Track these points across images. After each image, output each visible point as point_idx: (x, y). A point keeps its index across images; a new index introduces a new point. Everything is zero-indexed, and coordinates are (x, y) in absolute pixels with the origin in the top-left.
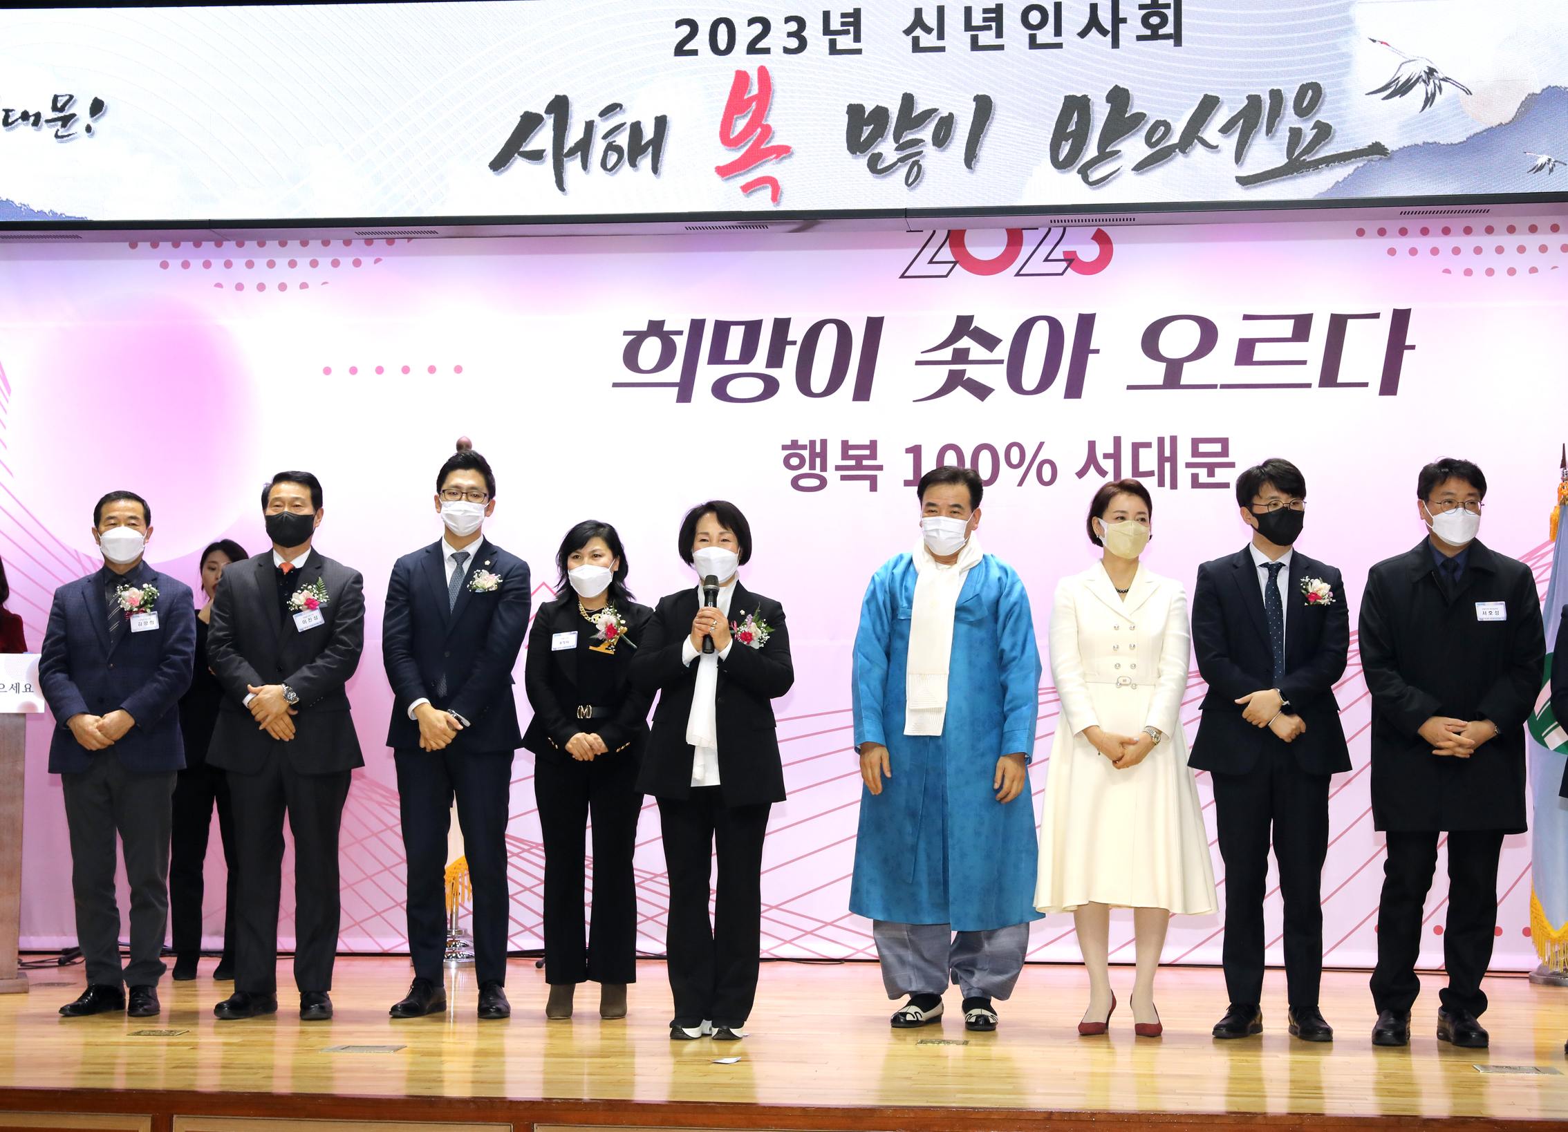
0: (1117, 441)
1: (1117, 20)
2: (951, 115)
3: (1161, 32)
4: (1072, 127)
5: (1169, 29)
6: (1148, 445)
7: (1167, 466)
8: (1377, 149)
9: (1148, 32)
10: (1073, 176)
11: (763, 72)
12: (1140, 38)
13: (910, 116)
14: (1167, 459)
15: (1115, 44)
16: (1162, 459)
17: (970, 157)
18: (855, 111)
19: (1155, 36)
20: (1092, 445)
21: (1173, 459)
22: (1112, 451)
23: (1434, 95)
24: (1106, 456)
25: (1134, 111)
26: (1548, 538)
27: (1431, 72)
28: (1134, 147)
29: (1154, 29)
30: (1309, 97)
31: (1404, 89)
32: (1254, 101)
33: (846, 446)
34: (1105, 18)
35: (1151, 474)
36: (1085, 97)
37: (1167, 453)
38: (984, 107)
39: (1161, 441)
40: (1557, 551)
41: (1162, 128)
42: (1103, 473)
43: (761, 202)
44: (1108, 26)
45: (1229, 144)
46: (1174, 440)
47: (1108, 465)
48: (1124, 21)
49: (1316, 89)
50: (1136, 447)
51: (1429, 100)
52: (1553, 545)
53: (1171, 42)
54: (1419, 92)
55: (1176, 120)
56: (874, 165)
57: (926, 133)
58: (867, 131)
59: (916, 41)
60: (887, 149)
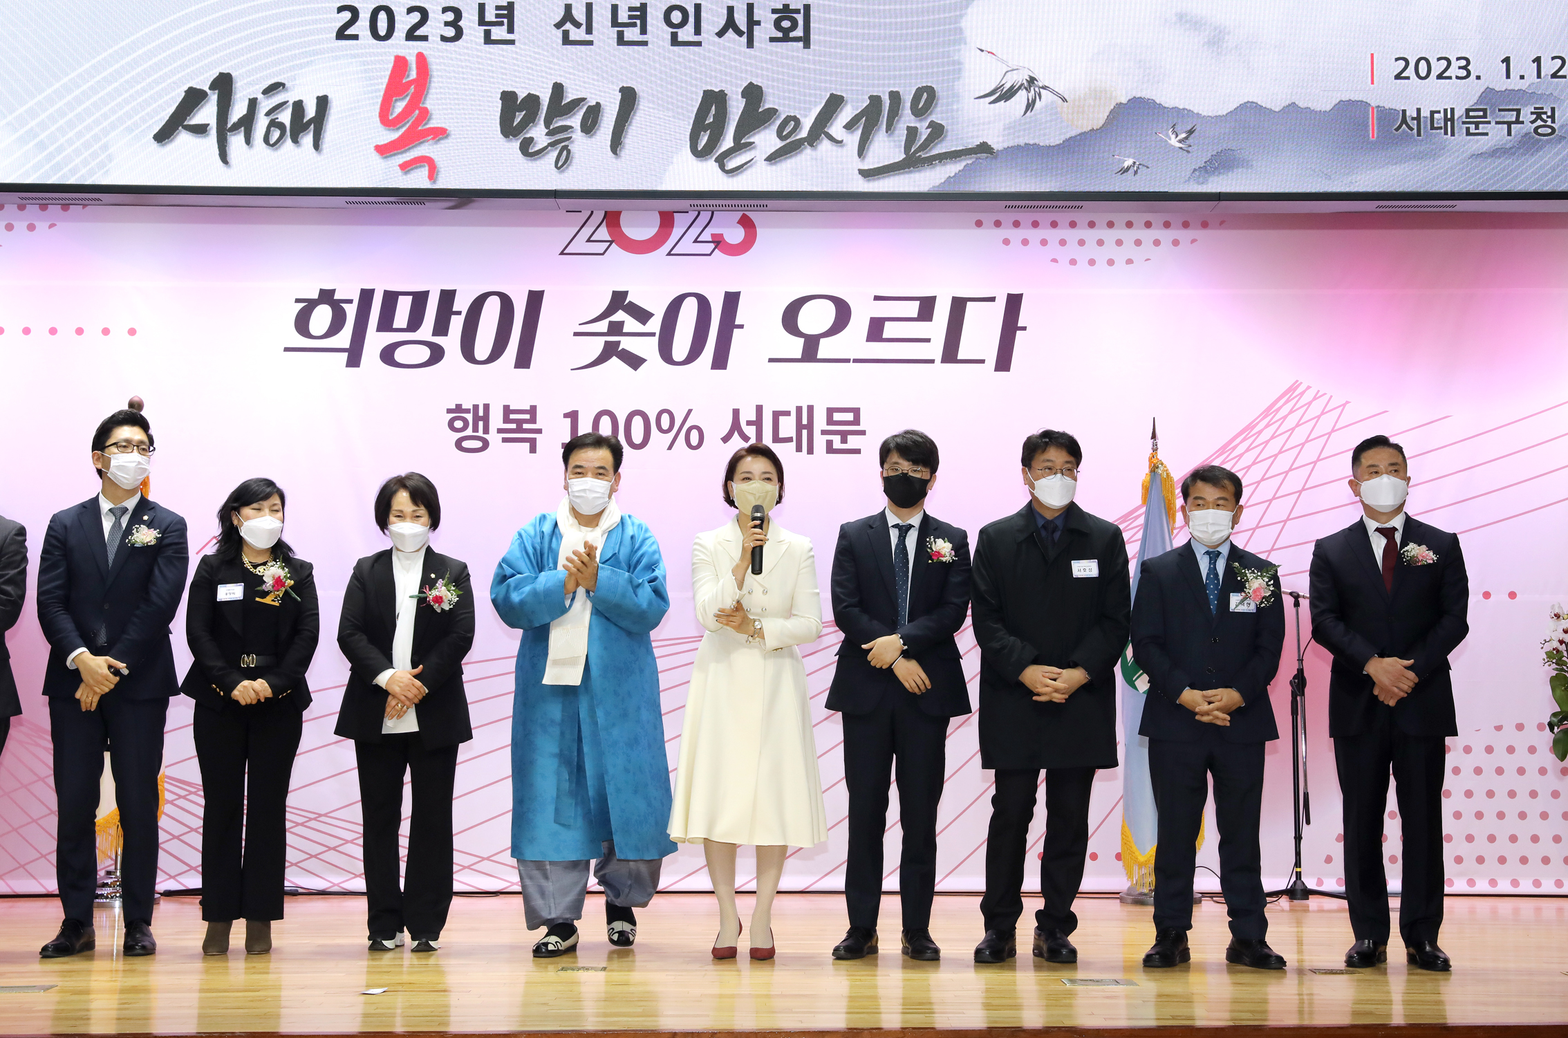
0: (759, 409)
1: (752, 23)
2: (598, 104)
3: (792, 34)
4: (710, 120)
5: (799, 32)
6: (788, 413)
7: (805, 432)
8: (984, 148)
9: (780, 35)
10: (711, 165)
11: (421, 58)
12: (772, 40)
13: (560, 104)
14: (805, 427)
15: (750, 44)
16: (800, 427)
17: (616, 143)
18: (508, 98)
19: (786, 39)
20: (736, 413)
21: (810, 427)
22: (754, 419)
23: (1034, 101)
24: (749, 423)
25: (767, 106)
26: (1139, 502)
27: (1032, 80)
28: (766, 140)
29: (786, 31)
30: (926, 99)
31: (1007, 94)
32: (875, 101)
33: (507, 410)
34: (741, 20)
35: (789, 440)
36: (722, 91)
37: (805, 421)
38: (629, 98)
39: (799, 409)
40: (1148, 514)
41: (793, 123)
42: (746, 438)
43: (418, 180)
44: (744, 28)
45: (853, 139)
46: (810, 408)
47: (751, 431)
48: (758, 23)
49: (930, 91)
50: (777, 415)
51: (1030, 106)
52: (1144, 509)
53: (801, 44)
54: (1021, 98)
55: (806, 116)
56: (526, 148)
57: (575, 121)
58: (519, 117)
59: (566, 34)
60: (539, 134)
